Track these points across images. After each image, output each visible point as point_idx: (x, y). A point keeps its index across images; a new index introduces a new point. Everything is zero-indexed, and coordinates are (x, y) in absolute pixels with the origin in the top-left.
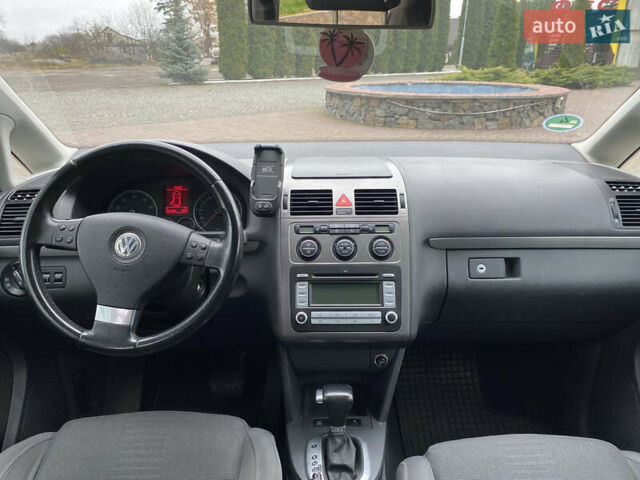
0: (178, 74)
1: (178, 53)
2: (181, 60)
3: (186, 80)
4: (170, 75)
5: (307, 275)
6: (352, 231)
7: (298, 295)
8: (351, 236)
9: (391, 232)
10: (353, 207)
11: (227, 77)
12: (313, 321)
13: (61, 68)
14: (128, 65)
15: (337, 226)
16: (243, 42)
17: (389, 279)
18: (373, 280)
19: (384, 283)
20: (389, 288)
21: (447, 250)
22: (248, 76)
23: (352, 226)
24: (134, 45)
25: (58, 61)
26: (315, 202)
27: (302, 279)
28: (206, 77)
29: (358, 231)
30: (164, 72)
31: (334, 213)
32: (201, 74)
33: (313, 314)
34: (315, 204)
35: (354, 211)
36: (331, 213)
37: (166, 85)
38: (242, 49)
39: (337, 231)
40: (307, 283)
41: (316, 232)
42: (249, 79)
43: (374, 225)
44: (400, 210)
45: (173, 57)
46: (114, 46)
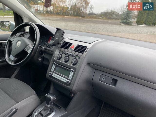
0: (124, 22)
1: (126, 17)
2: (126, 19)
3: (126, 24)
4: (123, 22)
5: (56, 63)
6: (70, 55)
7: (52, 68)
8: (69, 56)
9: (79, 58)
10: (74, 49)
11: (138, 24)
12: (53, 76)
13: (101, 19)
14: (116, 19)
15: (67, 53)
16: (145, 15)
17: (72, 71)
18: (69, 70)
19: (71, 72)
20: (72, 73)
21: (96, 69)
22: (144, 24)
23: (71, 54)
24: (119, 15)
25: (101, 18)
26: (67, 45)
27: (55, 64)
28: (132, 24)
29: (71, 55)
30: (121, 21)
31: (69, 49)
32: (131, 23)
33: (53, 74)
34: (67, 46)
35: (73, 50)
36: (68, 49)
37: (121, 25)
38: (144, 17)
39: (67, 54)
40: (55, 65)
41: (63, 53)
42: (144, 25)
43: (76, 55)
44: (85, 53)
45: (125, 18)
46: (114, 15)
